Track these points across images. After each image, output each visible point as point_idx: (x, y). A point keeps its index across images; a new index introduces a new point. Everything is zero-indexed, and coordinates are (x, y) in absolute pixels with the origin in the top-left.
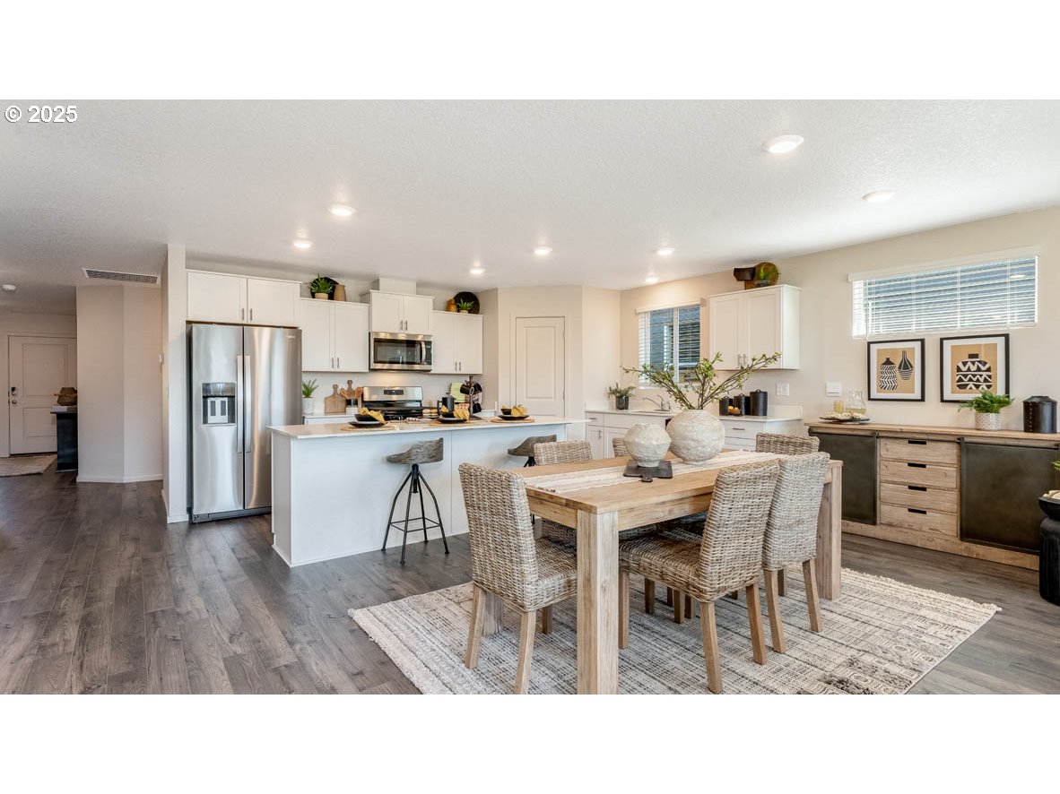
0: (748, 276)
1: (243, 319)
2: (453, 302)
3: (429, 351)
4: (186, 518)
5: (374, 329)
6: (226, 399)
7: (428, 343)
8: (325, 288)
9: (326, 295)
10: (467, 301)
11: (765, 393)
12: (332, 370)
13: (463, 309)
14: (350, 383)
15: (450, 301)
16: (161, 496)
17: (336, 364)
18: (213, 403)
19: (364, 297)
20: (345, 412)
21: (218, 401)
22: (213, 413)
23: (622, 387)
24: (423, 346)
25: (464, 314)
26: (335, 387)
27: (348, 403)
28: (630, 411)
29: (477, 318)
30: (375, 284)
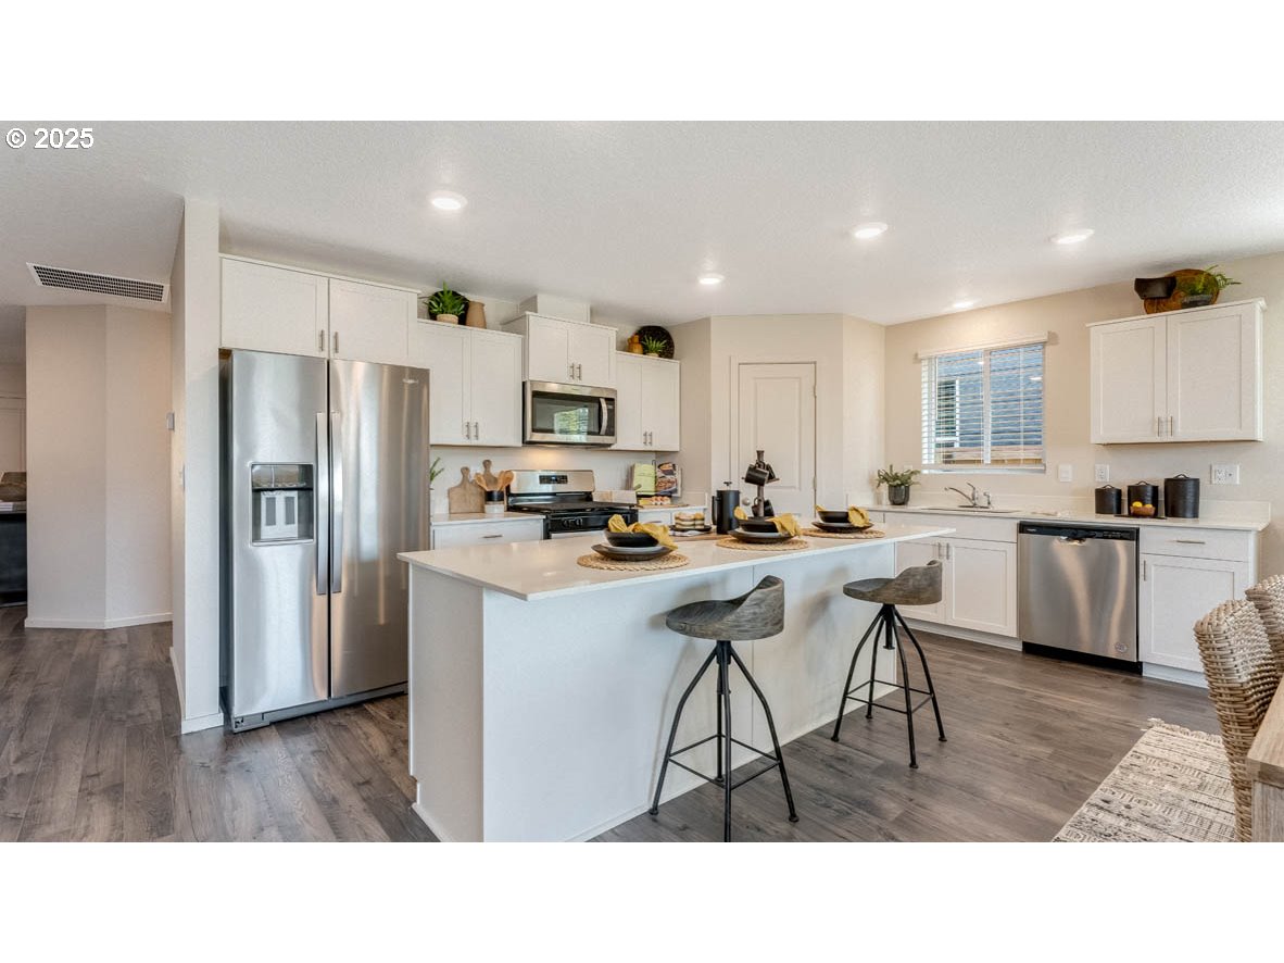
0: (1159, 291)
1: (322, 348)
2: (636, 339)
3: (612, 413)
4: (218, 720)
5: (532, 376)
6: (294, 494)
7: (610, 401)
8: (453, 307)
9: (455, 318)
10: (654, 339)
11: (1196, 481)
12: (467, 443)
13: (652, 351)
14: (487, 464)
15: (632, 339)
16: (168, 660)
17: (473, 433)
18: (272, 501)
19: (514, 324)
20: (483, 511)
21: (280, 497)
22: (271, 521)
23: (899, 470)
24: (604, 405)
25: (653, 358)
26: (465, 471)
27: (489, 497)
28: (911, 507)
29: (671, 366)
30: (530, 303)
